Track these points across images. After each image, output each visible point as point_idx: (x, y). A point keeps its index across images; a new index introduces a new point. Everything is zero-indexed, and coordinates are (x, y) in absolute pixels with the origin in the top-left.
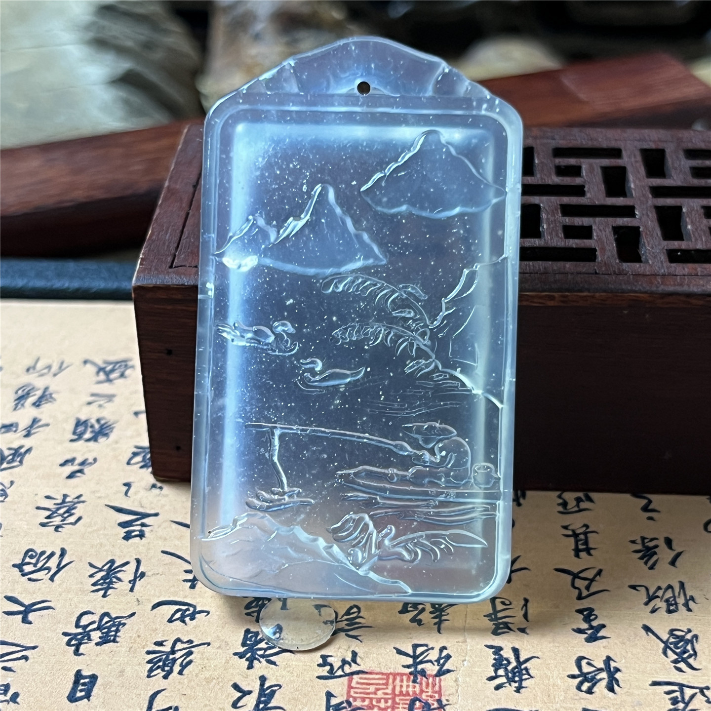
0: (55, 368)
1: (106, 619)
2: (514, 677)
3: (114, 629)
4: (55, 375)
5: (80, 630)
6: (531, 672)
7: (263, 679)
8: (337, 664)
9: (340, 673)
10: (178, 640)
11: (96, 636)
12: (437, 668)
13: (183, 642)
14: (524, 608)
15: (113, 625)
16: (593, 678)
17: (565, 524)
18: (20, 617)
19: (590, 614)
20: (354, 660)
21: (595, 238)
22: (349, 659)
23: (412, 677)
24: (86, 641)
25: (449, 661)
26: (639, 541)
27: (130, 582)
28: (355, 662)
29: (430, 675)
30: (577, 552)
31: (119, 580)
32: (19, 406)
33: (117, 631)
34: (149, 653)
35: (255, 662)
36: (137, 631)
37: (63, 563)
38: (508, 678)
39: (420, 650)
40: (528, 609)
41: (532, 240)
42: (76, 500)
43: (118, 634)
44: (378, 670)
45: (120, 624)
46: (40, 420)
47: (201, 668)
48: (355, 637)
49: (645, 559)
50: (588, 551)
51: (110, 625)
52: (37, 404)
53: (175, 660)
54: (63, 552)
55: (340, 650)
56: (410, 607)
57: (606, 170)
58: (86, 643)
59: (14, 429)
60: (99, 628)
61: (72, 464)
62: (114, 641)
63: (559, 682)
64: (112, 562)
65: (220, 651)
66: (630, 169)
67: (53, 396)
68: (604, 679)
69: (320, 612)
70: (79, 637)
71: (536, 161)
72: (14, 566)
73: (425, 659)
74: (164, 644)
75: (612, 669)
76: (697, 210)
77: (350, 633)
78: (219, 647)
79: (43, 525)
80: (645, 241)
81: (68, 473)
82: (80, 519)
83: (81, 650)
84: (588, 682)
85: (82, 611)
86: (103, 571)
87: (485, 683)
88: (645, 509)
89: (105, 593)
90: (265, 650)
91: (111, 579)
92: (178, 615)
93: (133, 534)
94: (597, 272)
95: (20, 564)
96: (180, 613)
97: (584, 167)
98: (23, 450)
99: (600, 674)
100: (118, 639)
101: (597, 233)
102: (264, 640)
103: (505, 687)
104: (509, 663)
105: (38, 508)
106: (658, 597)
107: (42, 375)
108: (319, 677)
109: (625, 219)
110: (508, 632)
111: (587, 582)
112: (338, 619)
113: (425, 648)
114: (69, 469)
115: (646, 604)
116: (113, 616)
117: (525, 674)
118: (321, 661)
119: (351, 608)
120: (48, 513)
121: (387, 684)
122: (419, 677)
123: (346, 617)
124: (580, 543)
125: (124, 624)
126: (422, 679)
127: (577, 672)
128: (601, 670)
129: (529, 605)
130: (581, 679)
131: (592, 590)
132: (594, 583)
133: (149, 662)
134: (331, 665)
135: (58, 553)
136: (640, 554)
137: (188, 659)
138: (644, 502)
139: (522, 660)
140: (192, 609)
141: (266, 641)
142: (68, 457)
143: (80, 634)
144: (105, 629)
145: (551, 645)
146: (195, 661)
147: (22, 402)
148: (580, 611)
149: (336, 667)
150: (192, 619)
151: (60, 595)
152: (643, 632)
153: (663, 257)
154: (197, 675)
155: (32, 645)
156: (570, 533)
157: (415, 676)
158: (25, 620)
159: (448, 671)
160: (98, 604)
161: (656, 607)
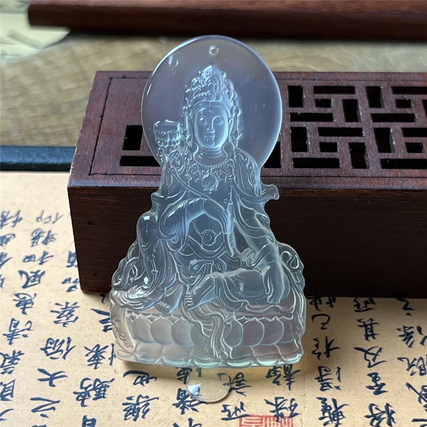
0: (53, 219)
1: (98, 383)
2: (334, 417)
3: (102, 389)
4: (54, 223)
5: (83, 390)
6: (344, 414)
7: (191, 420)
8: (233, 410)
9: (234, 416)
10: (140, 396)
11: (93, 394)
12: (290, 412)
13: (143, 398)
14: (338, 373)
15: (102, 387)
16: (379, 417)
17: (359, 319)
18: (48, 382)
19: (376, 377)
20: (242, 408)
21: (339, 151)
22: (239, 407)
23: (276, 419)
24: (87, 397)
25: (296, 408)
26: (402, 329)
27: (109, 359)
28: (243, 409)
29: (286, 417)
30: (367, 336)
31: (103, 357)
32: (35, 244)
33: (105, 390)
34: (124, 404)
35: (186, 409)
36: (116, 391)
37: (70, 348)
38: (330, 418)
39: (279, 401)
40: (340, 374)
41: (302, 153)
42: (74, 306)
43: (106, 393)
44: (256, 414)
45: (106, 386)
46: (47, 253)
47: (154, 414)
48: (241, 393)
49: (406, 341)
50: (373, 335)
51: (101, 387)
52: (45, 243)
53: (139, 409)
54: (69, 340)
55: (234, 402)
56: (272, 373)
57: (345, 102)
58: (88, 398)
59: (33, 259)
60: (94, 389)
61: (69, 282)
62: (104, 397)
63: (360, 420)
64: (98, 346)
65: (165, 403)
66: (359, 102)
67: (54, 236)
68: (385, 418)
69: (220, 378)
70: (83, 394)
71: (304, 97)
72: (42, 349)
73: (283, 407)
74: (132, 398)
75: (390, 411)
76: (399, 131)
77: (239, 391)
78: (164, 400)
79: (56, 322)
80: (368, 153)
81: (67, 288)
82: (77, 318)
83: (85, 404)
84: (377, 420)
85: (83, 378)
86: (93, 352)
87: (318, 422)
88: (405, 308)
89: (96, 366)
90: (191, 402)
91: (98, 358)
92: (139, 380)
93: (109, 328)
94: (340, 175)
95: (44, 348)
96: (140, 378)
97: (332, 100)
98: (39, 273)
99: (383, 415)
100: (105, 396)
101: (340, 148)
102: (189, 395)
103: (329, 424)
104: (331, 408)
105: (52, 311)
106: (414, 365)
107: (46, 223)
108: (223, 419)
109: (356, 138)
110: (329, 389)
111: (373, 356)
112: (232, 382)
113: (282, 400)
114: (68, 285)
115: (408, 370)
116: (102, 381)
117: (340, 416)
118: (223, 409)
119: (238, 374)
120: (58, 315)
121: (261, 423)
122: (280, 418)
123: (235, 380)
124: (368, 330)
125: (108, 386)
126: (281, 420)
127: (370, 414)
128: (383, 412)
129: (340, 371)
130: (372, 418)
131: (377, 361)
132: (377, 357)
133: (125, 410)
134: (229, 411)
135: (66, 341)
136: (403, 338)
137: (147, 408)
138: (404, 303)
139: (338, 406)
140: (146, 376)
141: (190, 396)
142: (67, 277)
143: (84, 393)
144: (97, 389)
145: (354, 397)
146: (151, 409)
147: (36, 241)
148: (370, 375)
149: (232, 412)
150: (147, 382)
151: (70, 368)
152: (407, 388)
153: (379, 165)
154: (153, 418)
155: (56, 400)
156: (362, 324)
157: (278, 418)
158: (51, 385)
159: (296, 414)
160: (93, 374)
161: (414, 371)
